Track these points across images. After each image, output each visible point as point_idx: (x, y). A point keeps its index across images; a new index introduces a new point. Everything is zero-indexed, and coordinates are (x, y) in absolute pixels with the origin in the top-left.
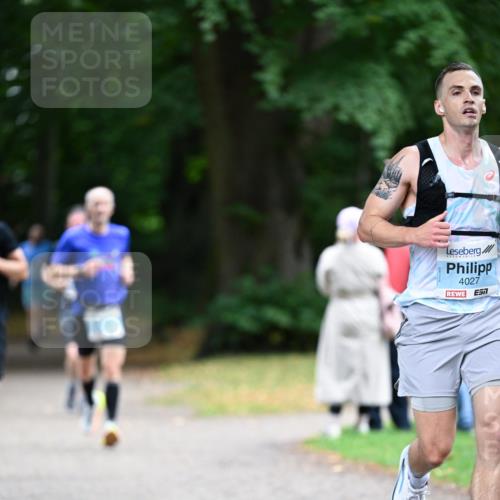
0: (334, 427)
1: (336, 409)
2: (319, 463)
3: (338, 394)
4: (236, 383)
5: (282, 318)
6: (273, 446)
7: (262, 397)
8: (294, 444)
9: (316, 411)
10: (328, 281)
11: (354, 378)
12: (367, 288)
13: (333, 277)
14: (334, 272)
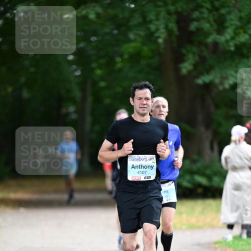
0: (229, 235)
1: (231, 227)
3: (231, 220)
5: (203, 180)
6: (199, 245)
7: (193, 220)
8: (210, 243)
9: (220, 228)
10: (226, 162)
11: (240, 211)
12: (246, 166)
13: (229, 160)
14: (229, 158)
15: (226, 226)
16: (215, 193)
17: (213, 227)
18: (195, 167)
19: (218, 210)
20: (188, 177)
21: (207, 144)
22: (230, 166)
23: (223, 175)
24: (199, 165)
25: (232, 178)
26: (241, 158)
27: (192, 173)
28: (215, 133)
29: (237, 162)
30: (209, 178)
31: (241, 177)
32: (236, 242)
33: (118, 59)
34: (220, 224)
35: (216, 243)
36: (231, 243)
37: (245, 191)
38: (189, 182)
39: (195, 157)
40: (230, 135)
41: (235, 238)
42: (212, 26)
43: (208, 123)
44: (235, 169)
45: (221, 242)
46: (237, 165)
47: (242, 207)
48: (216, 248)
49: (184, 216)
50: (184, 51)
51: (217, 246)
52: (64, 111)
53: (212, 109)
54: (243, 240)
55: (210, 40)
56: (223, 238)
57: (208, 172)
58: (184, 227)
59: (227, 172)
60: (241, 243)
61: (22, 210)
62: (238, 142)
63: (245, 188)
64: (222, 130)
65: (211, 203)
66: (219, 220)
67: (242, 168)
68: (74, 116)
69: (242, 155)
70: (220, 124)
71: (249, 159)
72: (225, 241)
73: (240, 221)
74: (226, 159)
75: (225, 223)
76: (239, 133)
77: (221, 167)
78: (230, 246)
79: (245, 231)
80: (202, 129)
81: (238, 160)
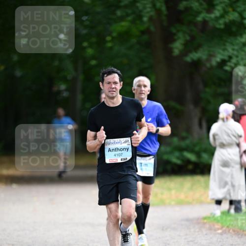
0: (218, 211)
1: (219, 202)
2: (210, 229)
3: (219, 196)
4: (170, 189)
6: (188, 220)
7: (182, 196)
8: (198, 219)
9: (209, 203)
10: (214, 139)
11: (227, 187)
12: (234, 143)
13: (216, 137)
14: (217, 135)
15: (214, 202)
16: (204, 169)
17: (201, 203)
18: (183, 144)
19: (207, 186)
20: (177, 154)
21: (196, 121)
22: (217, 143)
23: (211, 152)
24: (188, 142)
25: (220, 155)
26: (229, 136)
27: (181, 150)
28: (204, 111)
29: (225, 139)
30: (198, 154)
31: (229, 154)
32: (224, 218)
33: (109, 38)
34: (209, 200)
35: (205, 218)
36: (219, 218)
37: (233, 167)
38: (178, 158)
39: (184, 134)
40: (218, 113)
41: (223, 213)
42: (201, 4)
43: (197, 101)
44: (223, 146)
45: (209, 218)
46: (224, 142)
47: (230, 183)
48: (205, 224)
49: (173, 192)
50: (174, 30)
51: (205, 221)
52: (55, 89)
53: (201, 86)
54: (230, 215)
55: (199, 19)
56: (211, 214)
57: (197, 149)
58: (173, 203)
59: (215, 149)
60: (229, 218)
61: (14, 186)
62: (225, 120)
63: (232, 164)
64: (211, 107)
65: (199, 179)
66: (208, 196)
67: (229, 145)
68: (65, 94)
69: (229, 132)
70: (209, 102)
71: (237, 136)
72: (214, 216)
73: (228, 197)
74: (214, 136)
75: (213, 199)
76: (226, 111)
77: (210, 144)
78: (218, 222)
79: (233, 207)
80: (191, 107)
81: (226, 137)
